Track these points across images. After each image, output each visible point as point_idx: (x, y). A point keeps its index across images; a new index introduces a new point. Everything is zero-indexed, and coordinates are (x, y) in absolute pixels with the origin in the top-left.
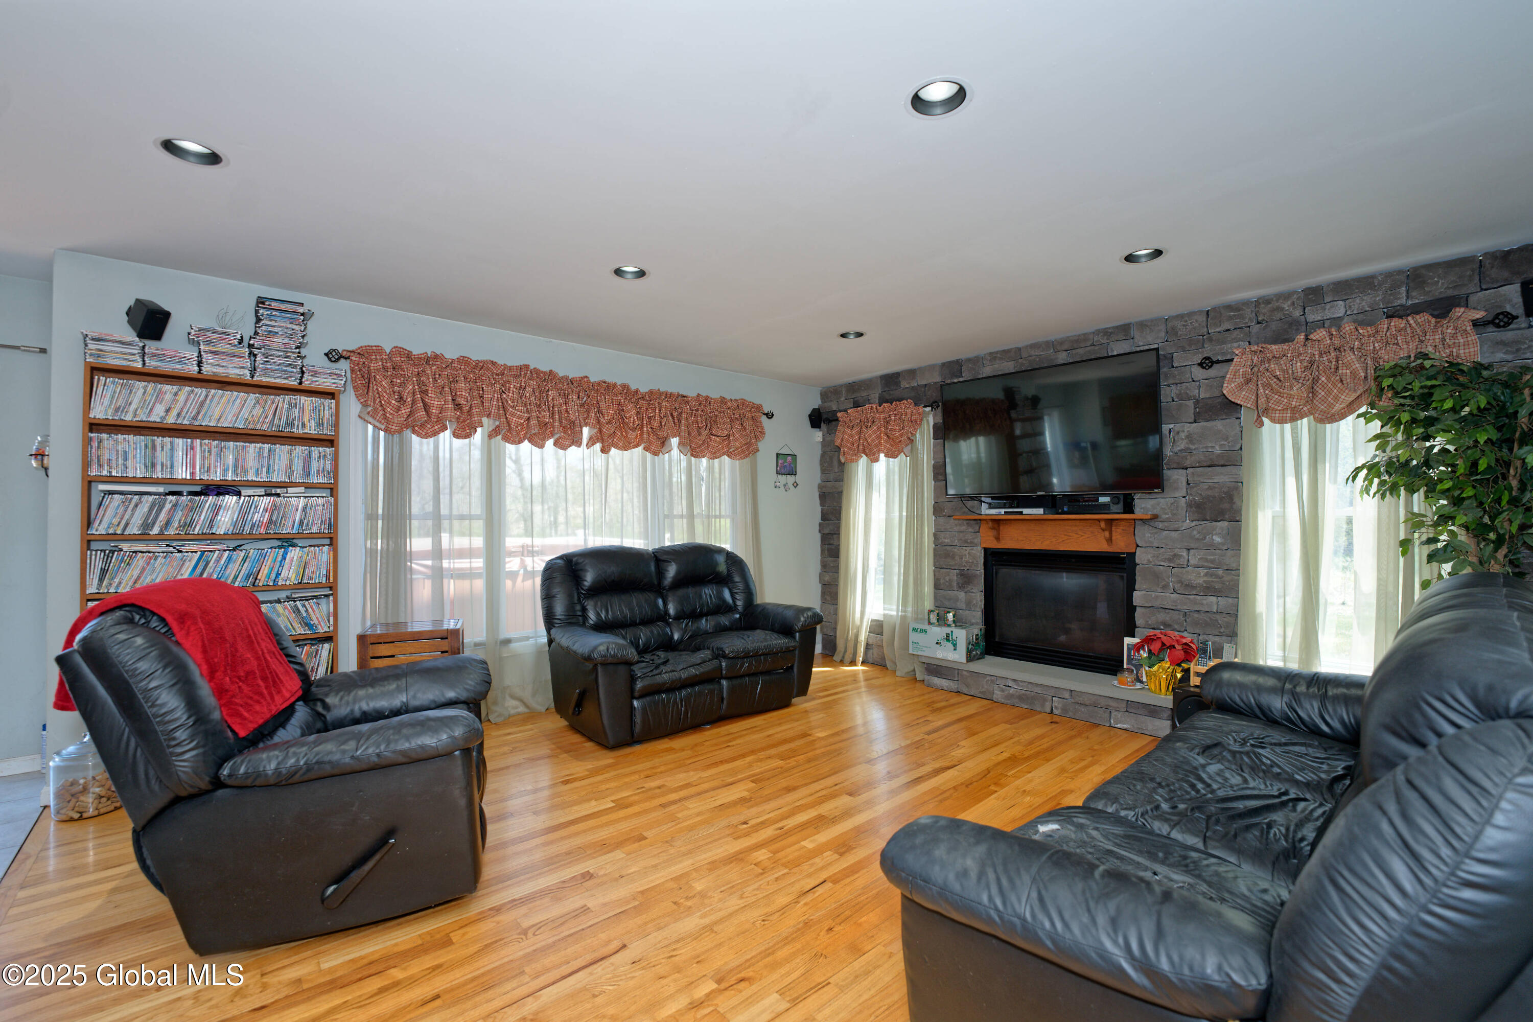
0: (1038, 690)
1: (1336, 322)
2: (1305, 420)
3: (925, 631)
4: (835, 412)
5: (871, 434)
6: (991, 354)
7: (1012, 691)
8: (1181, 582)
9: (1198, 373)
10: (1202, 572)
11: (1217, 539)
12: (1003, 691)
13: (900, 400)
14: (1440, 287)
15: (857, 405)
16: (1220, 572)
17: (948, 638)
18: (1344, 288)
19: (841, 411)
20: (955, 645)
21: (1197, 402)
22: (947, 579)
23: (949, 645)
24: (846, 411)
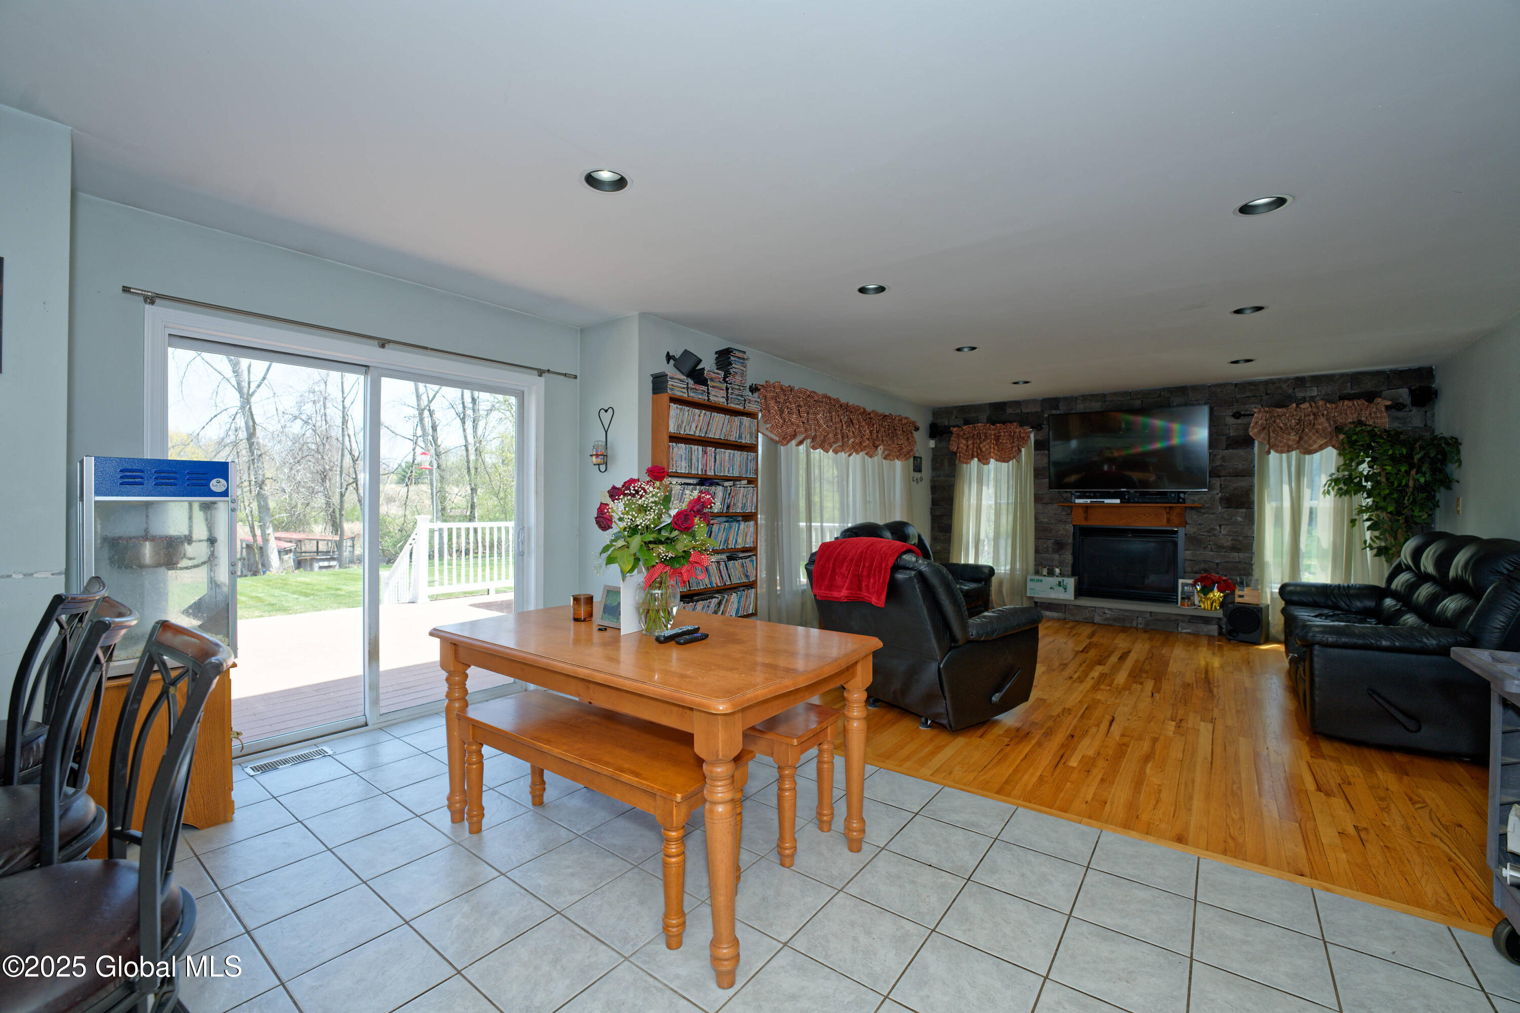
0: (1127, 614)
1: (1312, 399)
2: (1294, 453)
3: (1041, 581)
4: (949, 427)
5: (985, 446)
6: (1083, 396)
7: (1108, 616)
8: (1216, 544)
9: (1231, 421)
10: (1230, 538)
11: (1239, 519)
12: (1102, 616)
13: (1011, 422)
14: (1368, 386)
15: (967, 422)
16: (1240, 538)
17: (1059, 584)
18: (1317, 380)
19: (954, 426)
20: (1065, 589)
21: (1228, 438)
22: (1045, 546)
23: (1061, 589)
24: (958, 426)
